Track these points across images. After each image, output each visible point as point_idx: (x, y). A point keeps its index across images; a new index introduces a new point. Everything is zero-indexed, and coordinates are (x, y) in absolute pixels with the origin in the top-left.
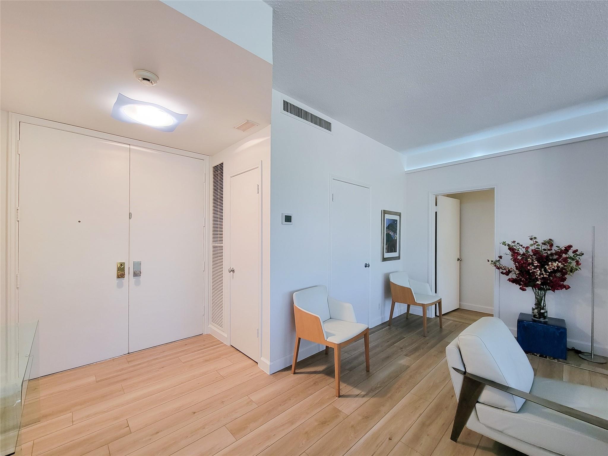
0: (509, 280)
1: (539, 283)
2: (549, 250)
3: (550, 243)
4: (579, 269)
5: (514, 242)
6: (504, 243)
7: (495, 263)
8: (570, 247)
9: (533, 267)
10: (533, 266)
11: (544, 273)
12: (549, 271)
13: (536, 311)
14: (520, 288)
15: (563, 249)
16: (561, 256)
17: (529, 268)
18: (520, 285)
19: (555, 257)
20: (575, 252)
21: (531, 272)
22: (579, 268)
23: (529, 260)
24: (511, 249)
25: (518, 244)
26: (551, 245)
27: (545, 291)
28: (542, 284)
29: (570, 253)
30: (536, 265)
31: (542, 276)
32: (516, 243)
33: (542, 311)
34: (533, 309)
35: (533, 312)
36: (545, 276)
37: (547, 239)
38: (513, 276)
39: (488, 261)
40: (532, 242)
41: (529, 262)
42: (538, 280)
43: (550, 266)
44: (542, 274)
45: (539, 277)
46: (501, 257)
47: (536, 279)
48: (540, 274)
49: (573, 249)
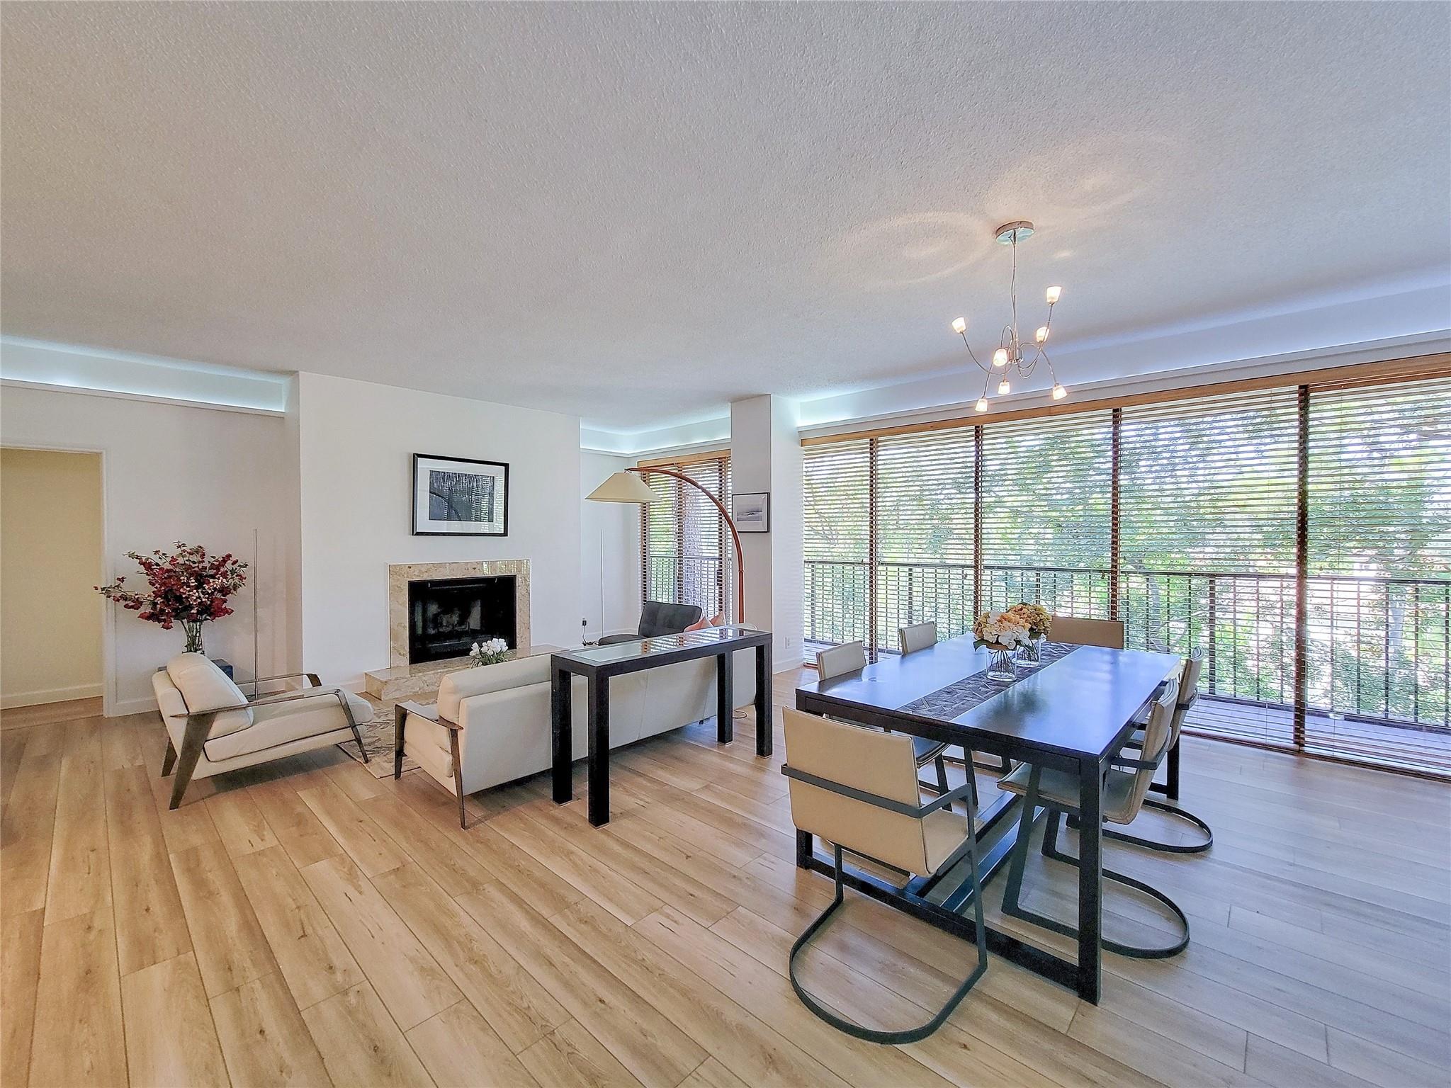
0: (142, 616)
1: (194, 611)
2: (199, 562)
3: (200, 551)
4: (242, 585)
5: (157, 552)
6: (132, 556)
7: (106, 591)
8: (229, 556)
9: (189, 589)
10: (189, 586)
11: (202, 596)
12: (210, 592)
14: (162, 627)
15: (220, 559)
16: (219, 570)
17: (181, 590)
18: (159, 621)
19: (212, 572)
20: (234, 563)
21: (184, 596)
22: (244, 584)
23: (182, 578)
24: (145, 564)
25: (164, 554)
26: (203, 555)
27: (201, 621)
28: (199, 613)
29: (229, 565)
30: (193, 584)
31: (199, 601)
32: (161, 554)
36: (203, 600)
37: (194, 545)
38: (147, 609)
39: (96, 588)
40: (179, 551)
41: (182, 581)
42: (192, 608)
43: (212, 584)
44: (199, 597)
45: (194, 604)
46: (122, 580)
47: (191, 607)
48: (197, 598)
49: (233, 559)
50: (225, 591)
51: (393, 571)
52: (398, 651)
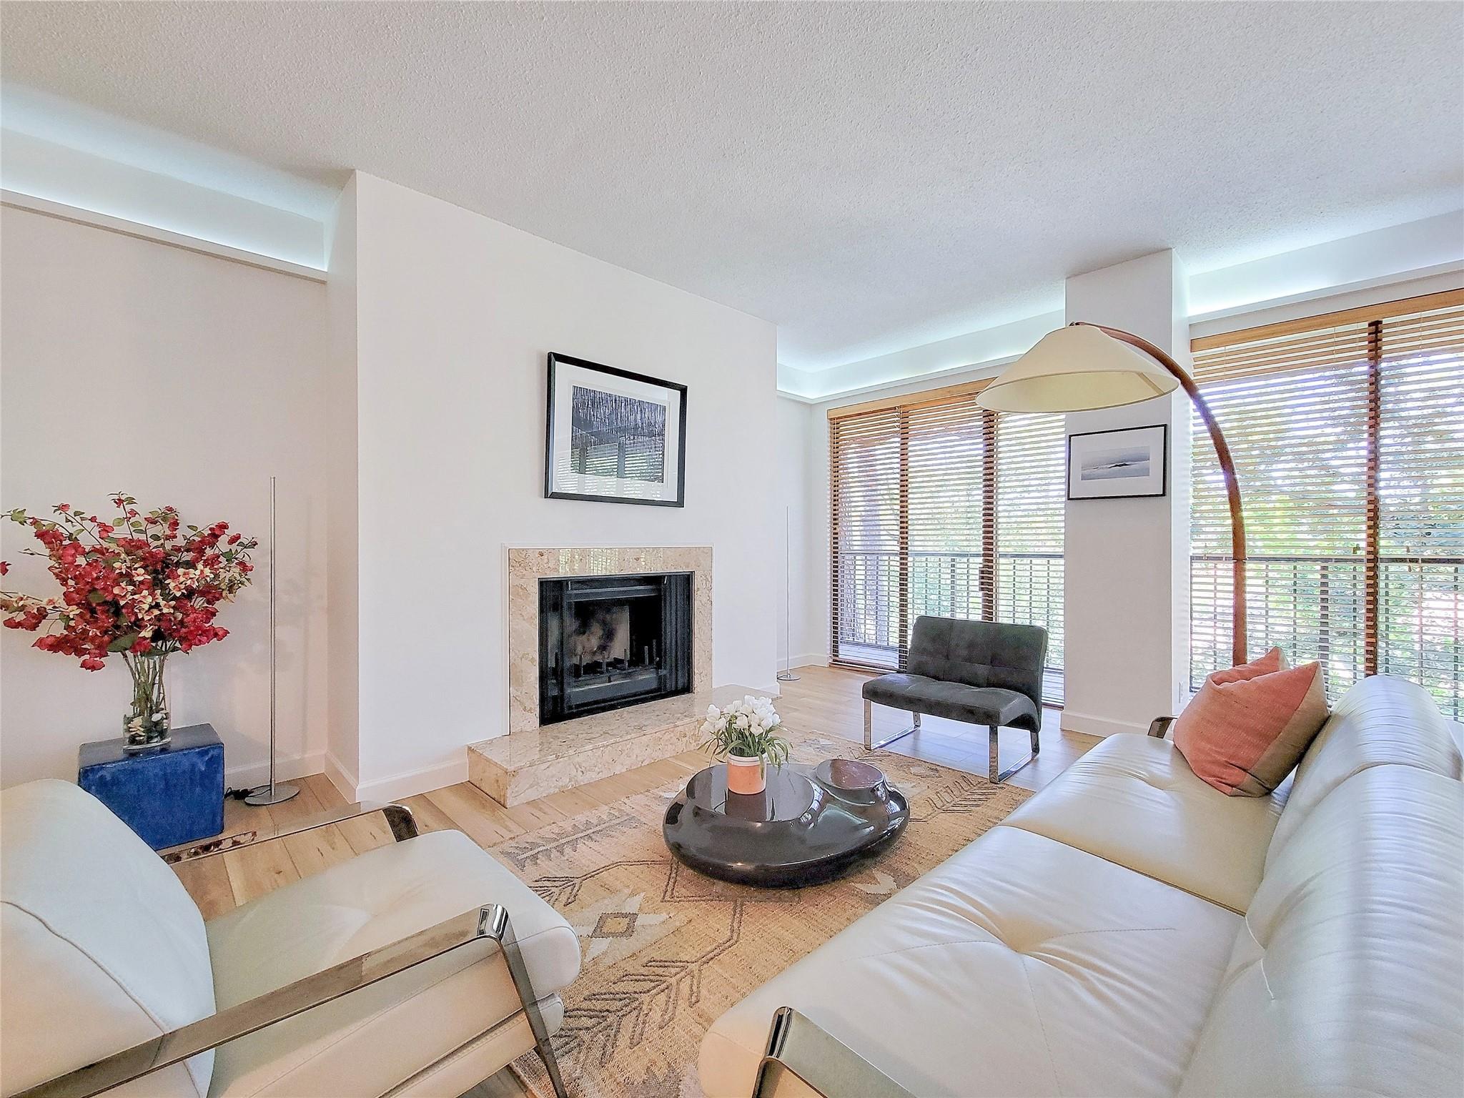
0: (40, 643)
1: (146, 633)
2: (168, 538)
3: (170, 518)
4: (246, 583)
5: (63, 508)
6: (19, 517)
8: (223, 527)
9: (130, 588)
10: (132, 583)
11: (162, 603)
12: (178, 594)
13: (138, 721)
14: (84, 665)
15: (207, 532)
16: (201, 552)
17: (116, 591)
18: (80, 652)
19: (187, 557)
20: (234, 540)
21: (122, 603)
22: (248, 580)
23: (116, 565)
24: (47, 535)
25: (76, 514)
26: (175, 524)
27: (163, 654)
28: (157, 636)
29: (223, 545)
30: (141, 578)
31: (156, 612)
32: (71, 512)
33: (156, 717)
34: (129, 720)
35: (128, 730)
36: (165, 611)
37: (158, 505)
38: (53, 628)
40: (120, 513)
41: (118, 571)
42: (142, 627)
43: (182, 579)
44: (157, 606)
45: (147, 618)
47: (139, 624)
48: (151, 607)
49: (230, 532)
50: (211, 593)
51: (516, 560)
52: (522, 703)
